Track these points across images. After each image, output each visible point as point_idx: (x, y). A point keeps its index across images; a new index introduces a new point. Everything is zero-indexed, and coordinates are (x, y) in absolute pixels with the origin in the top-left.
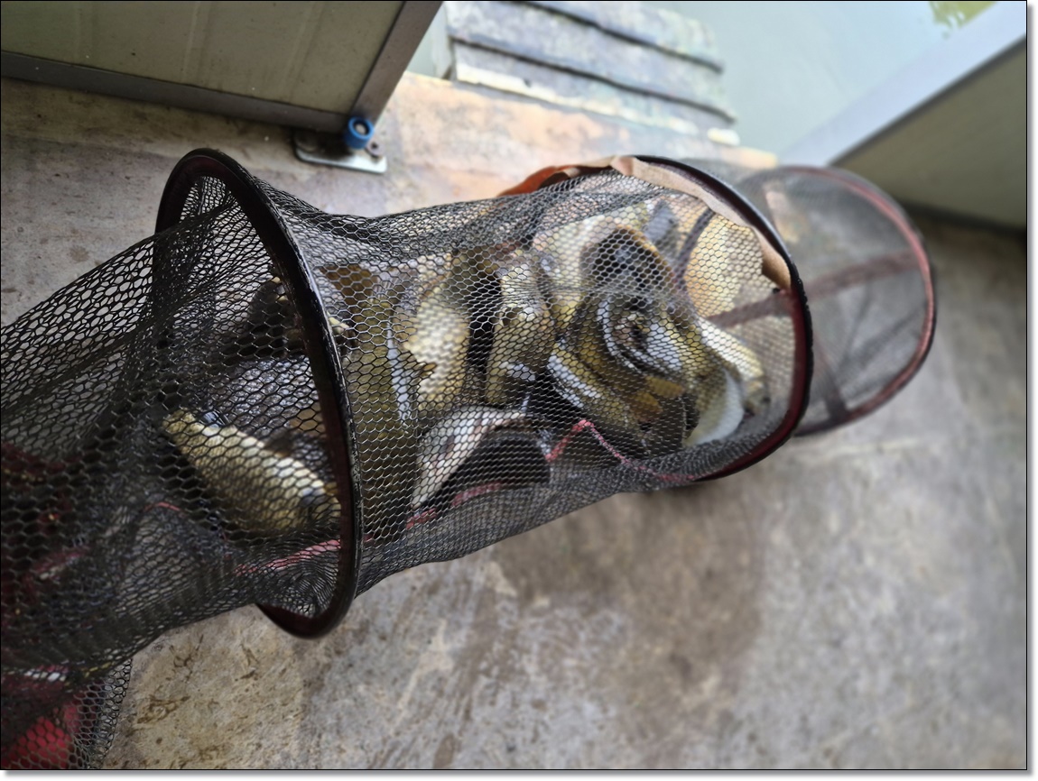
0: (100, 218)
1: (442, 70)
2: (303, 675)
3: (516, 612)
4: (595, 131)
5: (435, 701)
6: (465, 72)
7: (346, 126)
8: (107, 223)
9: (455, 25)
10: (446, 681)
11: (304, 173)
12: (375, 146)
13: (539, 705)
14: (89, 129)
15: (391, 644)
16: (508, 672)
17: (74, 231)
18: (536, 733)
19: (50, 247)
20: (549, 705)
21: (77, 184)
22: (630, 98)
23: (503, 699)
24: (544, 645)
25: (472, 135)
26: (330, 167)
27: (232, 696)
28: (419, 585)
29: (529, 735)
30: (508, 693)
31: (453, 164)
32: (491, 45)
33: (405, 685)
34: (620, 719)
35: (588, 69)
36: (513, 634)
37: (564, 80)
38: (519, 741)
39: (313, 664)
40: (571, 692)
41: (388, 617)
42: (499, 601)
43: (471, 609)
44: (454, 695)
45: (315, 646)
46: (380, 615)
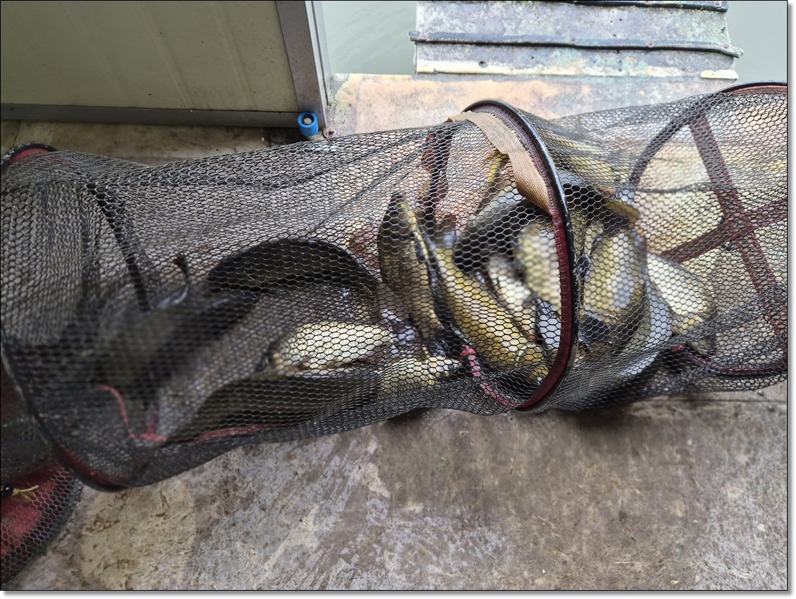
2: (197, 524)
3: (386, 511)
4: (551, 92)
5: (296, 570)
6: (423, 65)
7: (296, 120)
9: (421, 31)
10: (309, 556)
15: (269, 515)
16: (367, 563)
24: (409, 547)
27: (147, 528)
32: (449, 39)
33: (274, 551)
37: (523, 53)
39: (206, 518)
41: (270, 493)
42: (371, 499)
43: (343, 500)
44: (314, 570)
45: (211, 503)
46: (265, 490)
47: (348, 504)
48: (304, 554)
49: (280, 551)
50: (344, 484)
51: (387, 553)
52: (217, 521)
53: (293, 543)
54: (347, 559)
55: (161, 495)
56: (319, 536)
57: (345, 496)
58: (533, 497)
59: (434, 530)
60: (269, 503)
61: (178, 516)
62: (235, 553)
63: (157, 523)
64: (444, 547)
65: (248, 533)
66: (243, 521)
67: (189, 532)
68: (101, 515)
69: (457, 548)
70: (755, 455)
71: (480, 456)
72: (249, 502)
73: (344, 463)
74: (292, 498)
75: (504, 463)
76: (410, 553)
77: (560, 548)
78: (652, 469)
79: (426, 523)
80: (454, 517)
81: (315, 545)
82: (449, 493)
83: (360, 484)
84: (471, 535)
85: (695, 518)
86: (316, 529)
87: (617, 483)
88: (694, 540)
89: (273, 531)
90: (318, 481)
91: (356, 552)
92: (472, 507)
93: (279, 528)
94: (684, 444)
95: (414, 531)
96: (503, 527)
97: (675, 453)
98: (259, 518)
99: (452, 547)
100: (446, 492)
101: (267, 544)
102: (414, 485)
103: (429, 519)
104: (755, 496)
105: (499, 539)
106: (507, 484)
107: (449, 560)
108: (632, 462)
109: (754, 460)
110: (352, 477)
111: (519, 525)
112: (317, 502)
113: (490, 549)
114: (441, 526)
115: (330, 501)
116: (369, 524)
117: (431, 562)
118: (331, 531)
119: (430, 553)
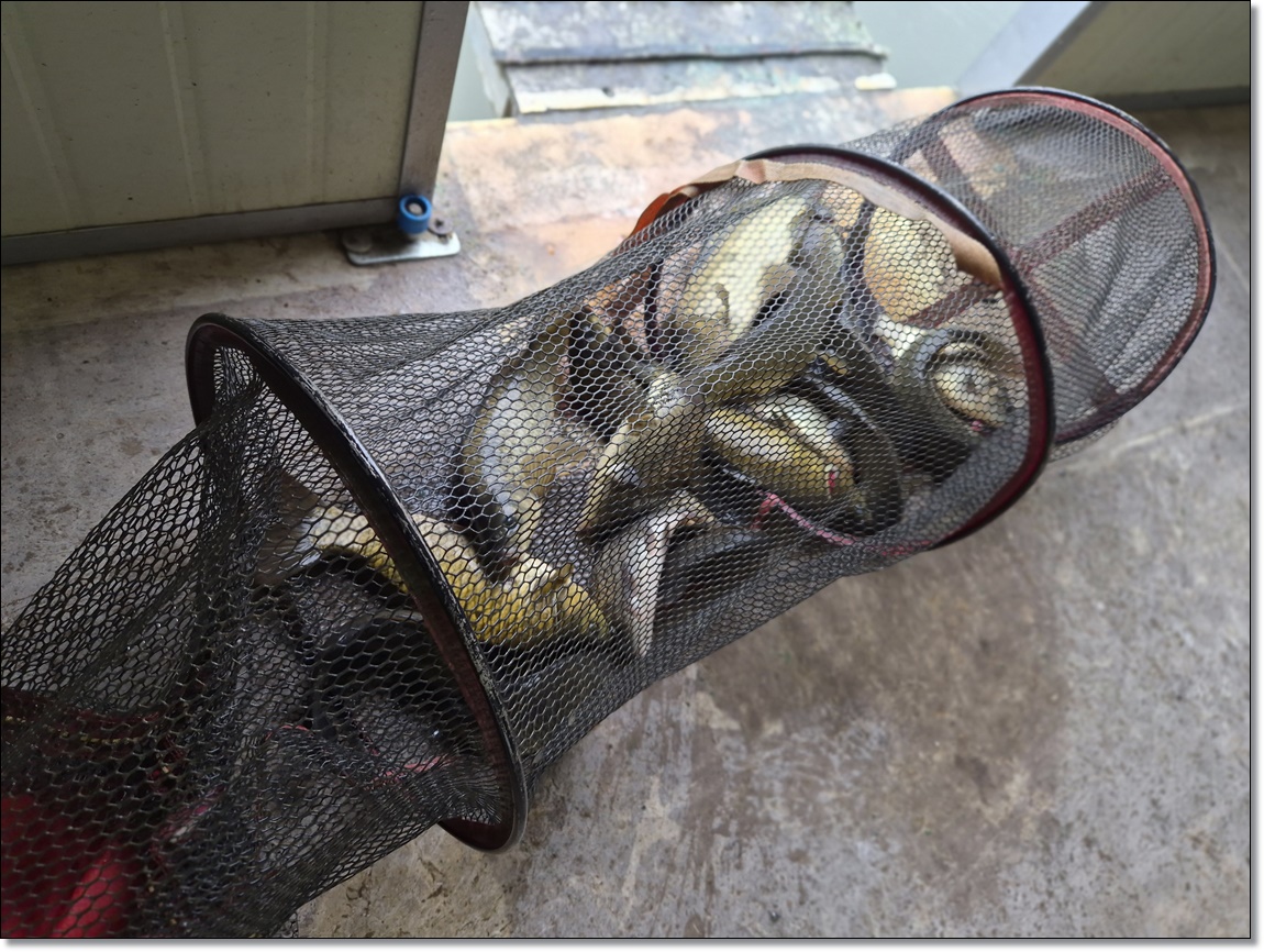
0: (144, 398)
1: (500, 107)
2: (499, 881)
3: (743, 748)
4: (706, 124)
5: (667, 878)
6: (528, 101)
7: (398, 210)
8: (155, 403)
9: (501, 47)
10: (675, 850)
11: (364, 280)
12: (439, 224)
13: (798, 857)
14: (109, 299)
15: (597, 819)
16: (750, 825)
17: (120, 422)
18: (802, 891)
19: (98, 448)
20: (811, 854)
21: (110, 367)
22: (742, 69)
23: (751, 859)
24: (789, 782)
25: (555, 176)
26: (393, 263)
27: (423, 922)
28: (614, 741)
29: (795, 896)
30: (756, 850)
31: (540, 217)
32: (551, 58)
33: (626, 866)
34: (907, 853)
35: (680, 50)
36: (745, 777)
37: (652, 72)
38: (783, 906)
39: (509, 864)
40: (835, 833)
41: (585, 789)
42: (719, 739)
44: (689, 866)
46: (576, 788)
47: (694, 760)
48: (667, 851)
49: (634, 862)
50: (678, 734)
51: (767, 802)
52: (528, 863)
53: (647, 843)
54: (724, 831)
55: (424, 864)
56: (676, 816)
57: (685, 750)
58: (892, 660)
59: (808, 746)
60: (590, 804)
61: (465, 882)
62: (574, 896)
63: (436, 907)
64: (826, 763)
65: (579, 859)
66: (566, 845)
67: (493, 898)
69: (841, 757)
70: (1068, 529)
71: (819, 632)
72: (562, 814)
73: (665, 706)
74: (619, 783)
75: (847, 631)
76: (792, 789)
77: (941, 708)
78: (989, 579)
79: (795, 742)
80: (823, 721)
81: (676, 832)
82: (805, 693)
83: (697, 726)
84: (849, 733)
85: (1045, 619)
86: (668, 809)
87: (964, 609)
88: (1053, 643)
89: (613, 840)
90: (644, 744)
91: (731, 817)
92: (837, 699)
93: (620, 831)
95: (786, 759)
96: (877, 709)
97: (1003, 554)
98: (585, 831)
99: (835, 759)
100: (800, 694)
101: (613, 862)
102: (762, 701)
103: (795, 736)
104: (1084, 573)
105: (879, 725)
106: (861, 656)
107: (839, 777)
108: (968, 578)
109: (1069, 535)
110: (683, 721)
111: (892, 700)
112: (654, 773)
113: (875, 742)
114: (812, 737)
115: (670, 765)
116: (731, 775)
117: (820, 789)
118: (689, 804)
119: (815, 778)
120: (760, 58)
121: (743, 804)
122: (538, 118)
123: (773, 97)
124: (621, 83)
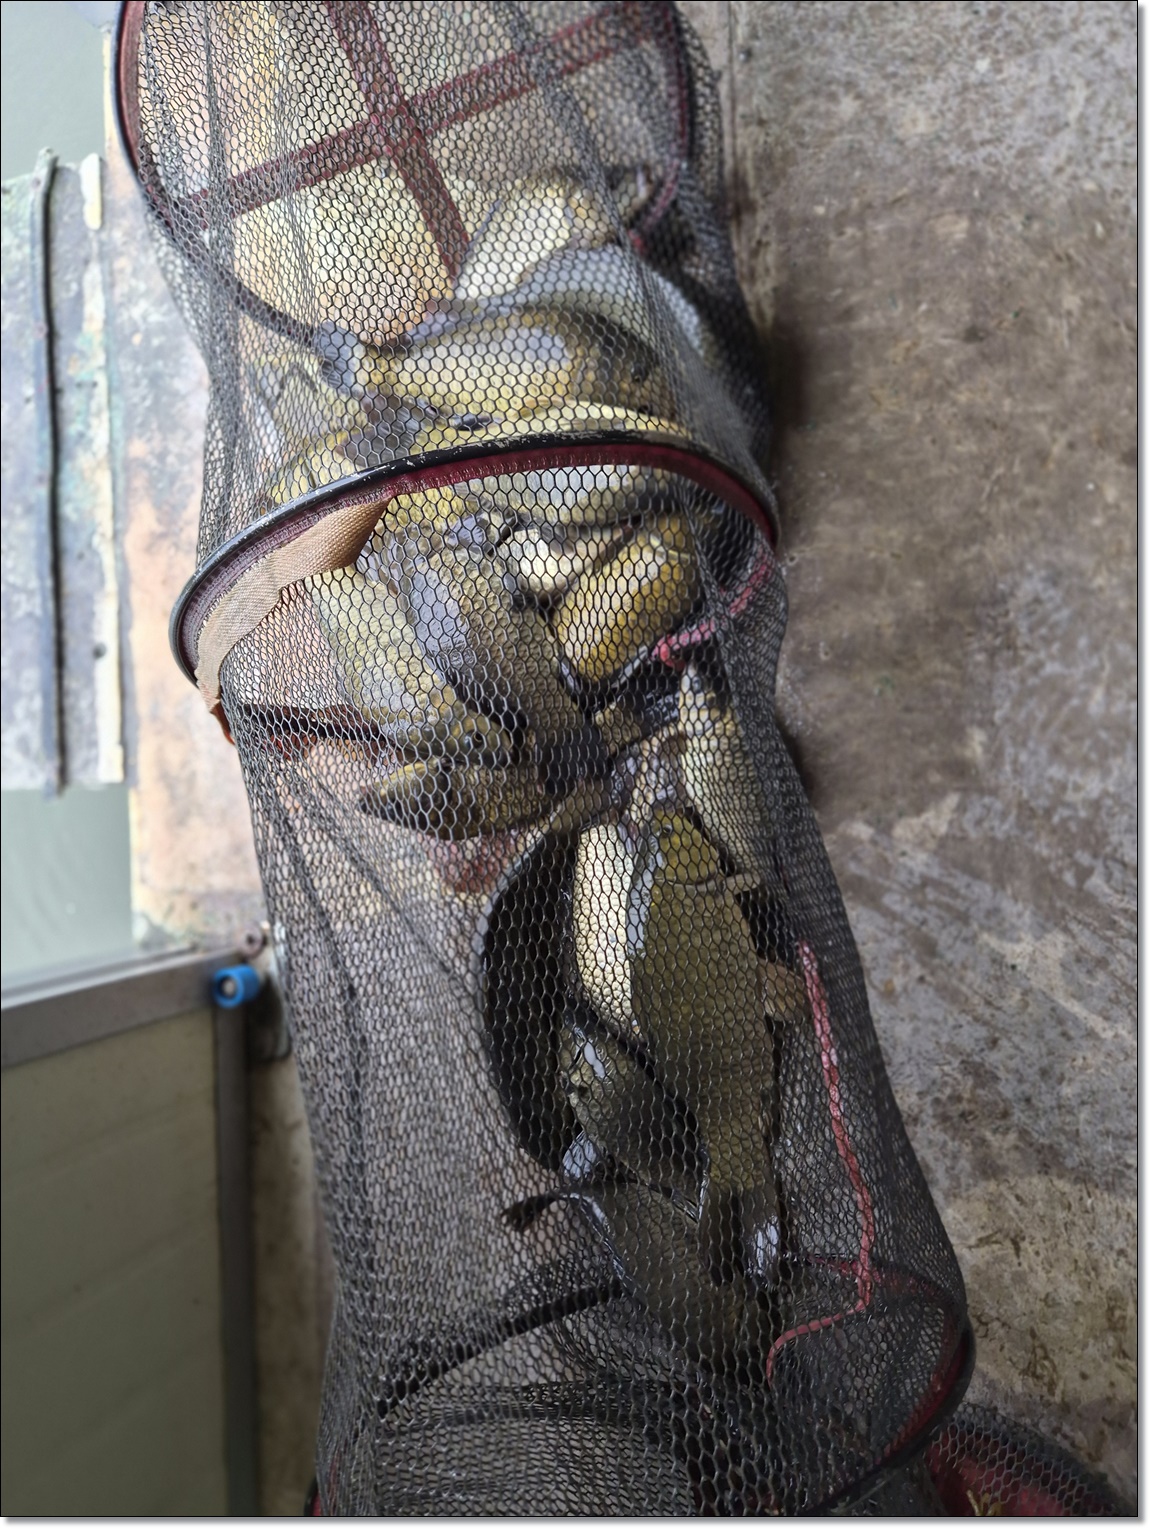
2: (1030, 1174)
3: (987, 800)
4: (145, 516)
5: (1112, 974)
7: (231, 1012)
9: (41, 776)
10: (1082, 949)
15: (1005, 1031)
16: (1090, 834)
27: (1042, 1274)
32: (54, 722)
41: (962, 1031)
42: (962, 830)
43: (968, 886)
44: (1109, 940)
45: (988, 1147)
46: (957, 1041)
47: (977, 875)
49: (1075, 1008)
50: (937, 884)
52: (1023, 1133)
53: (1058, 982)
54: (1084, 874)
55: (977, 1246)
56: (1040, 931)
57: (960, 881)
58: (944, 512)
60: (982, 1032)
61: (1017, 1212)
63: (1032, 1254)
65: (1044, 1073)
67: (1048, 1190)
68: (1021, 1367)
69: (1052, 658)
70: (838, 82)
71: (867, 617)
72: (982, 1071)
73: (895, 886)
74: (970, 986)
75: (880, 571)
76: (1067, 751)
77: (1042, 456)
78: (877, 282)
79: (1007, 720)
80: (992, 666)
81: (1061, 938)
82: (944, 676)
83: (935, 853)
84: (1023, 630)
85: (970, 195)
86: (1028, 938)
87: (908, 350)
88: (1013, 195)
89: (1037, 1022)
90: (934, 935)
91: (1070, 855)
92: (969, 629)
93: (1030, 1010)
94: (824, 220)
95: (1024, 744)
96: (1005, 569)
97: (844, 238)
98: (1012, 1051)
99: (1051, 668)
100: (943, 683)
101: (1064, 1034)
102: (934, 746)
103: (998, 716)
104: (920, 79)
105: (1030, 575)
106: (921, 563)
107: (1078, 672)
108: (864, 321)
109: (850, 85)
110: (923, 869)
111: (1001, 536)
112: (975, 937)
113: (1052, 592)
114: (1010, 691)
115: (973, 910)
116: (1015, 832)
117: (1083, 708)
118: (1031, 907)
119: (1065, 711)
120: (55, 392)
121: (1060, 833)
122: (131, 761)
123: (110, 390)
124: (87, 628)
